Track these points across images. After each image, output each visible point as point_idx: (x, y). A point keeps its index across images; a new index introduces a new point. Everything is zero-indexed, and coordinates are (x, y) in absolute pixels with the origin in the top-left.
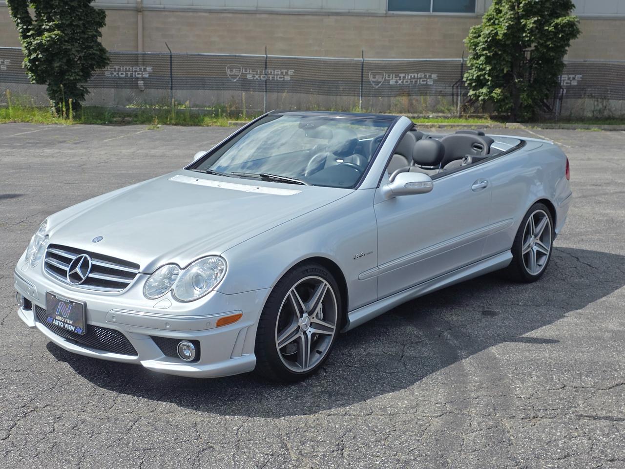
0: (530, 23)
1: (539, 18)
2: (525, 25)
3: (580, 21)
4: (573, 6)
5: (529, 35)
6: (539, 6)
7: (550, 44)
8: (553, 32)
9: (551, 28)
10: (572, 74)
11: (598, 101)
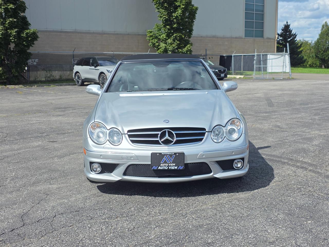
0: (14, 32)
1: (18, 30)
2: (11, 33)
3: (39, 32)
4: (30, 24)
5: (13, 38)
6: (16, 24)
7: (25, 44)
8: (26, 37)
9: (24, 35)
10: (34, 59)
11: (47, 72)
